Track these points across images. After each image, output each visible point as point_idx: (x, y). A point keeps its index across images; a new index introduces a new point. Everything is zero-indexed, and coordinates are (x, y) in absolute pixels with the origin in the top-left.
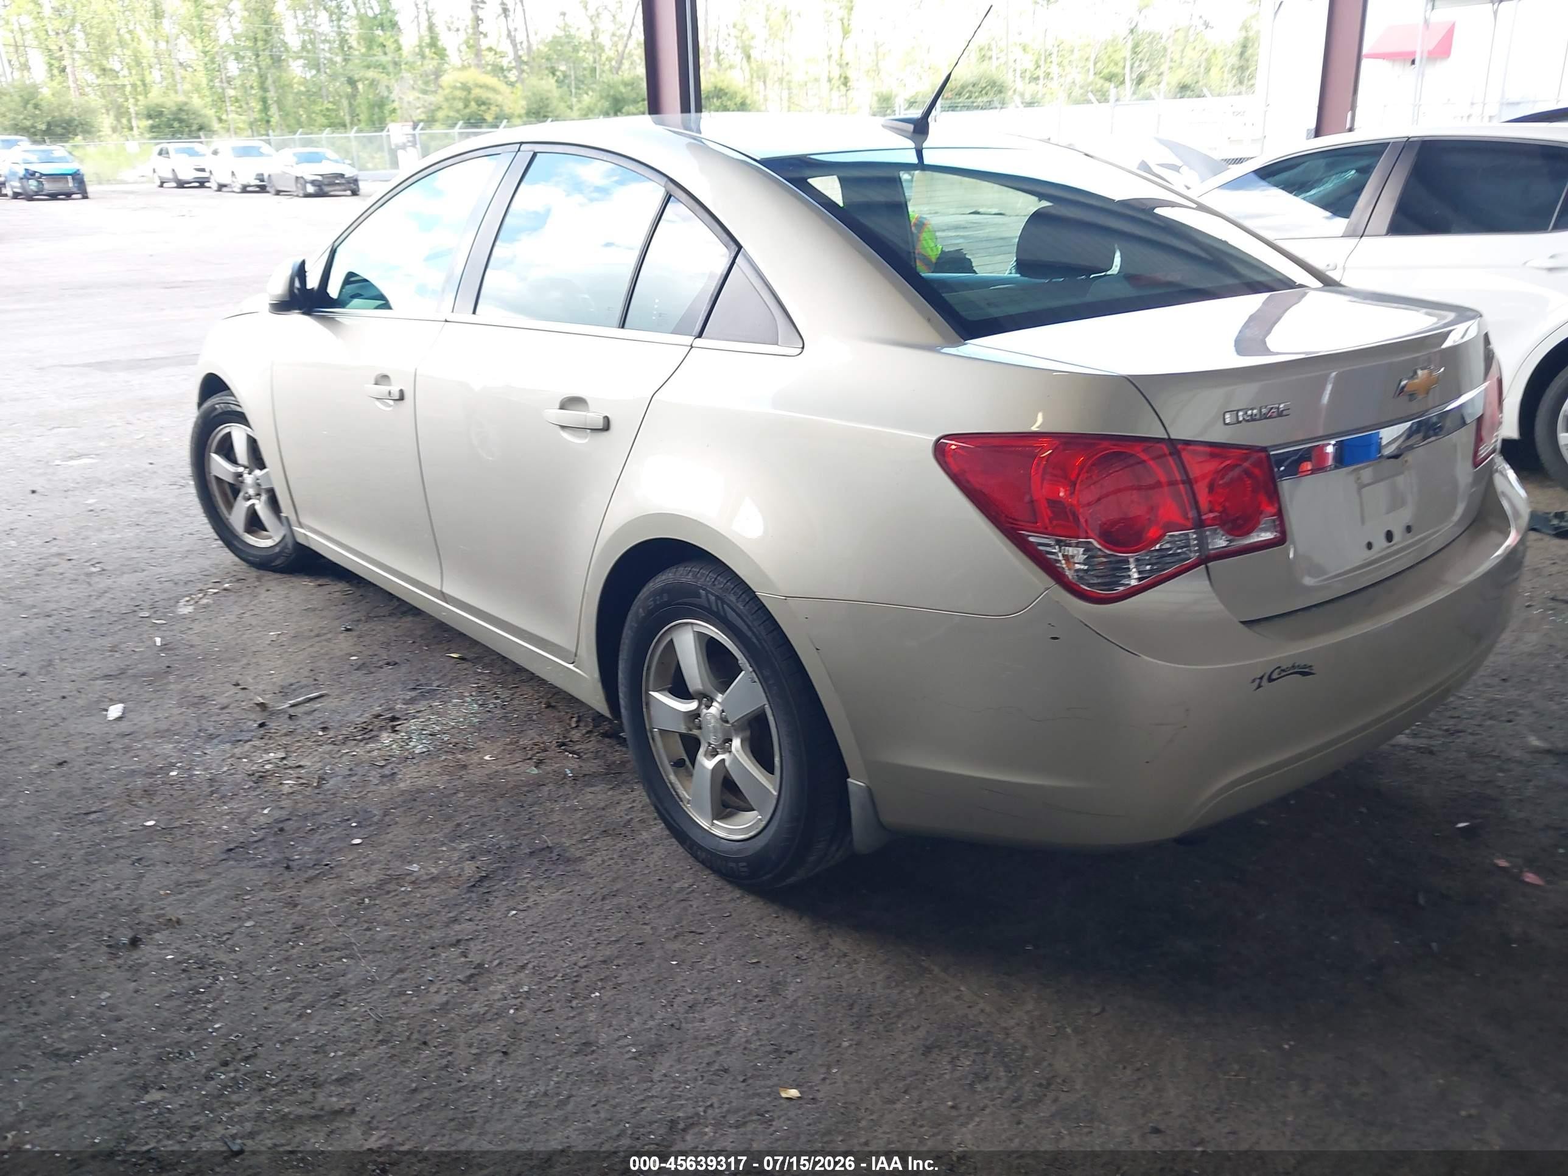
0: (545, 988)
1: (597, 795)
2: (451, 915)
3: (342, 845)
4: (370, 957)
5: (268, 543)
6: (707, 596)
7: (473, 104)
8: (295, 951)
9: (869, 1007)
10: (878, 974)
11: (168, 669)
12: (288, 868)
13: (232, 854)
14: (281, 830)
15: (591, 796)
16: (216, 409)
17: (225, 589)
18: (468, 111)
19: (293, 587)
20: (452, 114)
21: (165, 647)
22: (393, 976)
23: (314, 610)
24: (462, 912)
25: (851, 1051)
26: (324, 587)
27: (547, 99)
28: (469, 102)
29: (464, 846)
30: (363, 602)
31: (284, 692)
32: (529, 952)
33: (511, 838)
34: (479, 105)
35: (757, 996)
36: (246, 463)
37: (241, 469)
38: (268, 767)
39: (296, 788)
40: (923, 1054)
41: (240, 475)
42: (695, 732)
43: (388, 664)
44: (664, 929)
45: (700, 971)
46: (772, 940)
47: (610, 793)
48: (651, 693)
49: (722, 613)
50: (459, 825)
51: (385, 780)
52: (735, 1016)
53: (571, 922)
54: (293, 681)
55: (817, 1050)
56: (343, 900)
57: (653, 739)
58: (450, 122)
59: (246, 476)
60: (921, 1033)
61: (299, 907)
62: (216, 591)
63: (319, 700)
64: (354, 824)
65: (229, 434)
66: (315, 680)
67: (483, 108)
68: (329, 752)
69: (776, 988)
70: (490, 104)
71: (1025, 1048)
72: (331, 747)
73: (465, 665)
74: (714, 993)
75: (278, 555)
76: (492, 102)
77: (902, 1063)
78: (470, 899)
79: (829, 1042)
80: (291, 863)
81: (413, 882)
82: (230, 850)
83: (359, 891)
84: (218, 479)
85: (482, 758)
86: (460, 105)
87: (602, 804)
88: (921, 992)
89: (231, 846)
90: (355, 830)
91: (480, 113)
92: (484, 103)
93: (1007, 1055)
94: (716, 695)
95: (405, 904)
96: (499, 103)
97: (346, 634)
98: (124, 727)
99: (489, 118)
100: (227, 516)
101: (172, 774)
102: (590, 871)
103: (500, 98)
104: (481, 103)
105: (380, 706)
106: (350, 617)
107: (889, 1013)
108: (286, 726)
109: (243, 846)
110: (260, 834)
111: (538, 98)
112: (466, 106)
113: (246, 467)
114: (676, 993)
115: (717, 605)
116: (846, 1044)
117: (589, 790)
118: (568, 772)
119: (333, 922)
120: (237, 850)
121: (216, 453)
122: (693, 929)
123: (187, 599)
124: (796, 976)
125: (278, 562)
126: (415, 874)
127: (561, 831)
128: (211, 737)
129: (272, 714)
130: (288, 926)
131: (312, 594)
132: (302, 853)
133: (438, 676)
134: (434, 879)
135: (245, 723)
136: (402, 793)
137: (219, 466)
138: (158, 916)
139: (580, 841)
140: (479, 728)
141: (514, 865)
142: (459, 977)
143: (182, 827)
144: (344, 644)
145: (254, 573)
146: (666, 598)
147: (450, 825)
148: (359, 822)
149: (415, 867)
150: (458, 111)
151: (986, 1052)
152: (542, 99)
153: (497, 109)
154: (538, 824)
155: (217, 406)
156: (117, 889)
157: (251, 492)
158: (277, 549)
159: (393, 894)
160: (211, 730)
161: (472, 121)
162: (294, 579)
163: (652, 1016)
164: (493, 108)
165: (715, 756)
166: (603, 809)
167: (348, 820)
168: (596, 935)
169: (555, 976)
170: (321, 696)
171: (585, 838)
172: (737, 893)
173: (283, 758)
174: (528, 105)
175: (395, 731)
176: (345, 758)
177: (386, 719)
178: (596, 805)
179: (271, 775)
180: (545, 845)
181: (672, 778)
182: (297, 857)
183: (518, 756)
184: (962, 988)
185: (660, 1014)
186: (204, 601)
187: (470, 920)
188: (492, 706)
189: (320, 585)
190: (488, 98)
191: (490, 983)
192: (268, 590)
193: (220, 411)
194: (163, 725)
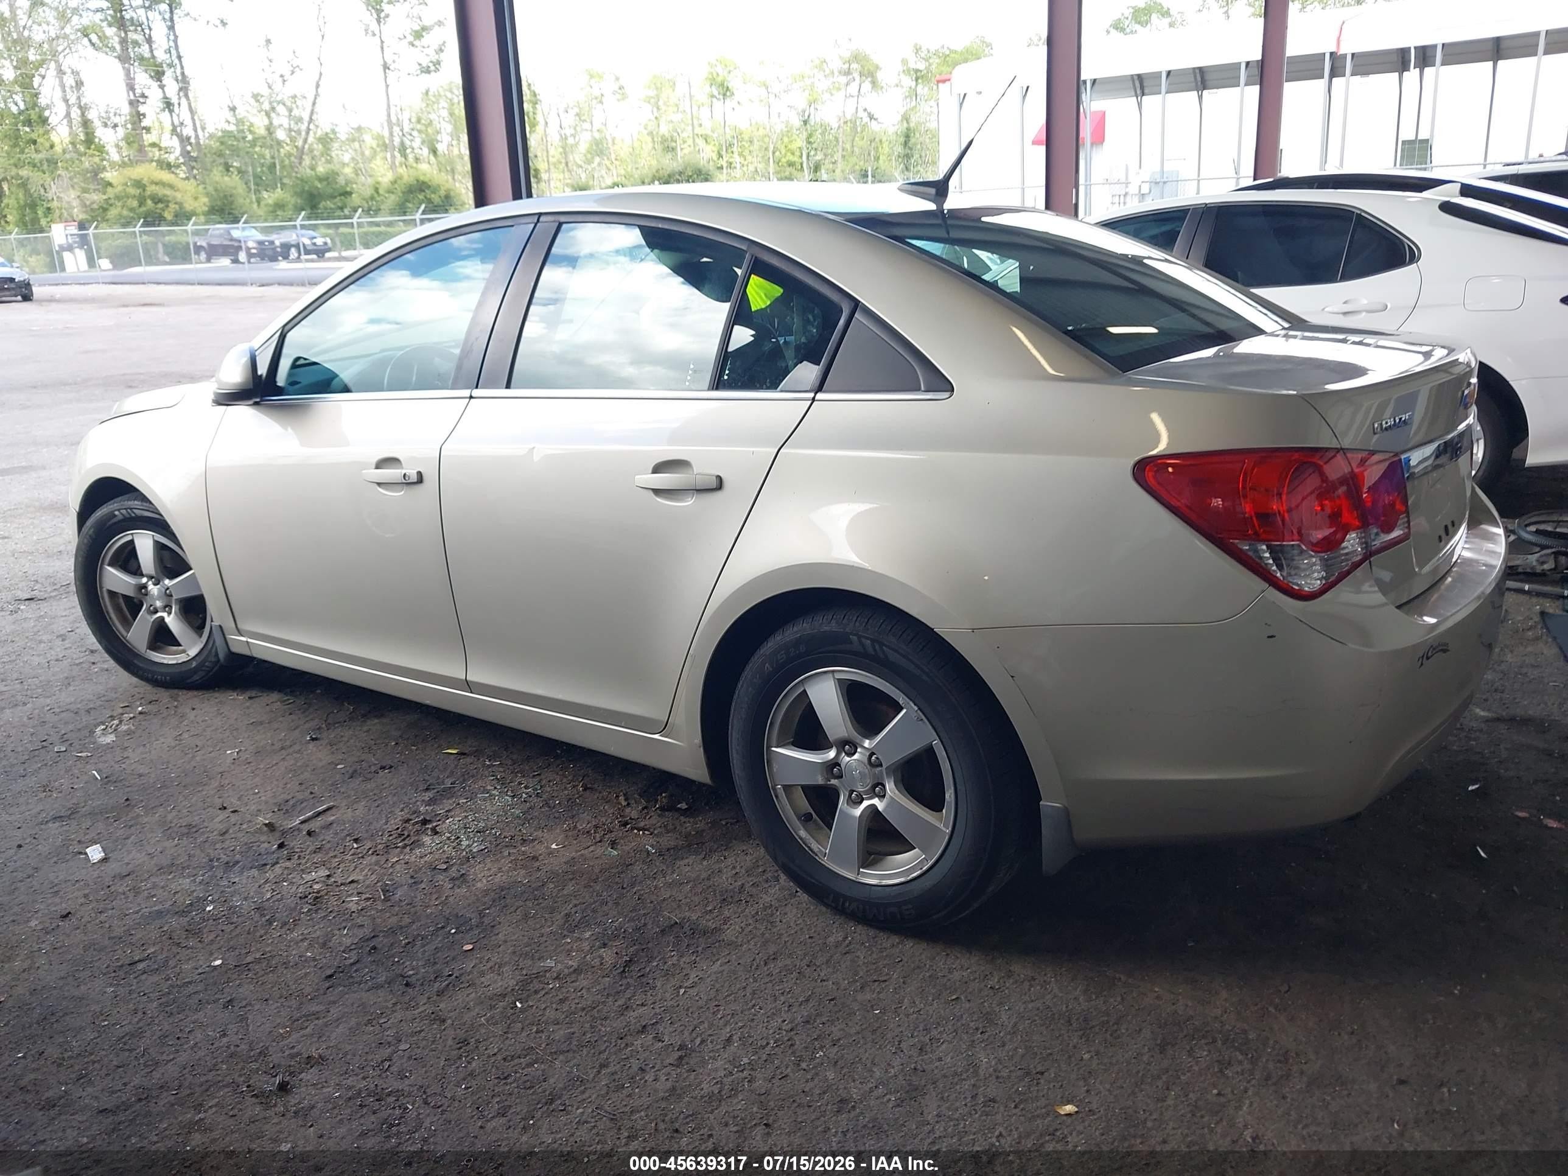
0: (764, 1057)
1: (692, 866)
2: (620, 1003)
3: (452, 954)
4: (561, 1057)
5: (182, 658)
6: (861, 642)
7: (149, 202)
8: (474, 1064)
9: (1086, 1020)
10: (1076, 989)
11: (128, 802)
12: (407, 985)
13: (333, 981)
14: (374, 948)
15: (688, 869)
16: (115, 516)
17: (141, 713)
18: (143, 209)
19: (221, 702)
20: (125, 212)
21: (107, 779)
22: (599, 1072)
23: (261, 723)
24: (630, 999)
25: (1095, 1062)
26: (256, 699)
27: (231, 196)
28: (145, 200)
29: (587, 935)
30: (311, 710)
31: (286, 808)
32: (725, 1025)
33: (632, 920)
34: (156, 203)
35: (977, 1029)
36: (153, 572)
37: (144, 580)
38: (316, 887)
39: (363, 904)
40: (1161, 1053)
41: (145, 586)
42: (834, 782)
43: (383, 768)
44: (846, 982)
45: (908, 1016)
46: (956, 975)
47: (705, 863)
48: (773, 749)
49: (882, 656)
50: (568, 915)
51: (457, 882)
52: (968, 1050)
53: (749, 990)
54: (286, 797)
55: (1064, 1066)
56: (492, 1007)
57: (777, 797)
58: (123, 221)
59: (151, 586)
60: (1147, 1033)
61: (449, 1021)
62: (132, 715)
63: (329, 813)
64: (453, 931)
65: (132, 542)
66: (311, 793)
67: (160, 205)
68: (377, 863)
69: (989, 1018)
70: (169, 201)
71: (1245, 1032)
72: (374, 858)
73: (469, 760)
74: (934, 1033)
75: (195, 671)
76: (170, 199)
77: (1149, 1064)
78: (628, 985)
79: (1070, 1057)
80: (409, 980)
81: (557, 978)
82: (331, 976)
83: (504, 996)
84: (112, 594)
85: (548, 848)
86: (135, 204)
87: (704, 875)
88: (1123, 999)
89: (329, 972)
90: (456, 936)
91: (158, 211)
92: (160, 201)
93: (1234, 1040)
94: (864, 742)
95: (562, 1001)
96: (178, 200)
97: (312, 744)
98: (113, 867)
99: (168, 215)
100: (124, 633)
101: (208, 909)
102: (733, 938)
103: (179, 195)
104: (157, 200)
105: (402, 811)
106: (307, 726)
107: (1108, 1022)
108: (311, 844)
109: (340, 970)
110: (353, 956)
111: (222, 195)
112: (141, 203)
113: (151, 577)
114: (898, 1039)
115: (875, 650)
116: (1086, 1056)
117: (682, 863)
118: (650, 848)
119: (499, 1030)
120: (337, 975)
121: (110, 564)
122: (875, 978)
123: (103, 727)
124: (1001, 1004)
125: (196, 677)
126: (554, 969)
127: (679, 906)
128: (228, 866)
129: (284, 833)
130: (450, 1042)
131: (248, 708)
132: (414, 966)
133: (447, 773)
134: (577, 971)
135: (259, 846)
136: (486, 892)
137: (115, 579)
138: (292, 1056)
139: (706, 913)
140: (526, 818)
141: (650, 945)
142: (668, 1061)
143: (258, 961)
144: (319, 755)
145: (164, 695)
146: (802, 648)
147: (559, 917)
148: (457, 928)
149: (550, 963)
150: (132, 210)
151: (1214, 1041)
152: (225, 196)
153: (177, 207)
154: (651, 902)
155: (117, 513)
156: (225, 1035)
157: (158, 604)
158: (194, 664)
159: (543, 992)
160: (224, 858)
161: (149, 219)
162: (217, 695)
163: (889, 1065)
164: (172, 206)
165: (861, 802)
166: (708, 879)
167: (443, 927)
168: (782, 999)
169: (768, 1044)
170: (328, 809)
171: (709, 908)
172: (895, 939)
173: (329, 876)
174: (210, 201)
175: (436, 833)
176: (398, 867)
177: (417, 823)
178: (698, 876)
179: (326, 894)
180: (672, 922)
181: (803, 833)
182: (411, 973)
183: (586, 841)
184: (1157, 989)
185: (896, 1062)
186: (124, 727)
187: (642, 1005)
188: (524, 796)
189: (250, 698)
190: (165, 196)
191: (704, 1063)
192: (194, 709)
193: (120, 517)
194: (165, 861)
